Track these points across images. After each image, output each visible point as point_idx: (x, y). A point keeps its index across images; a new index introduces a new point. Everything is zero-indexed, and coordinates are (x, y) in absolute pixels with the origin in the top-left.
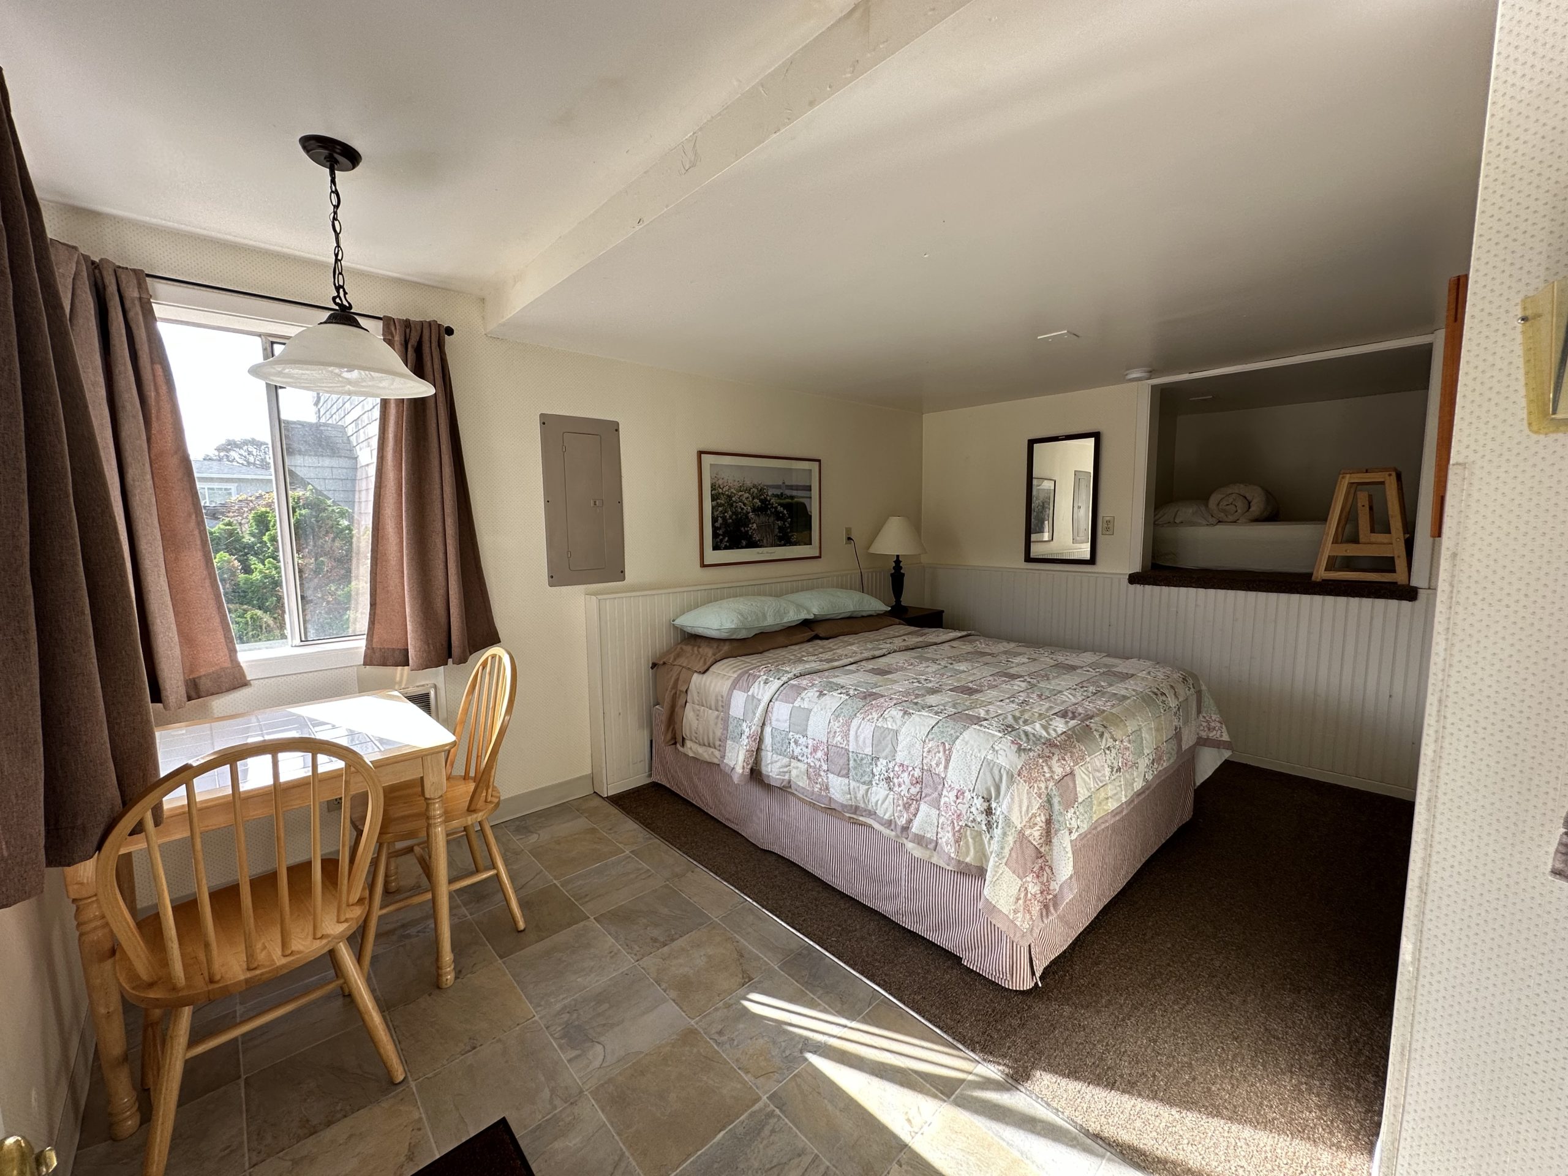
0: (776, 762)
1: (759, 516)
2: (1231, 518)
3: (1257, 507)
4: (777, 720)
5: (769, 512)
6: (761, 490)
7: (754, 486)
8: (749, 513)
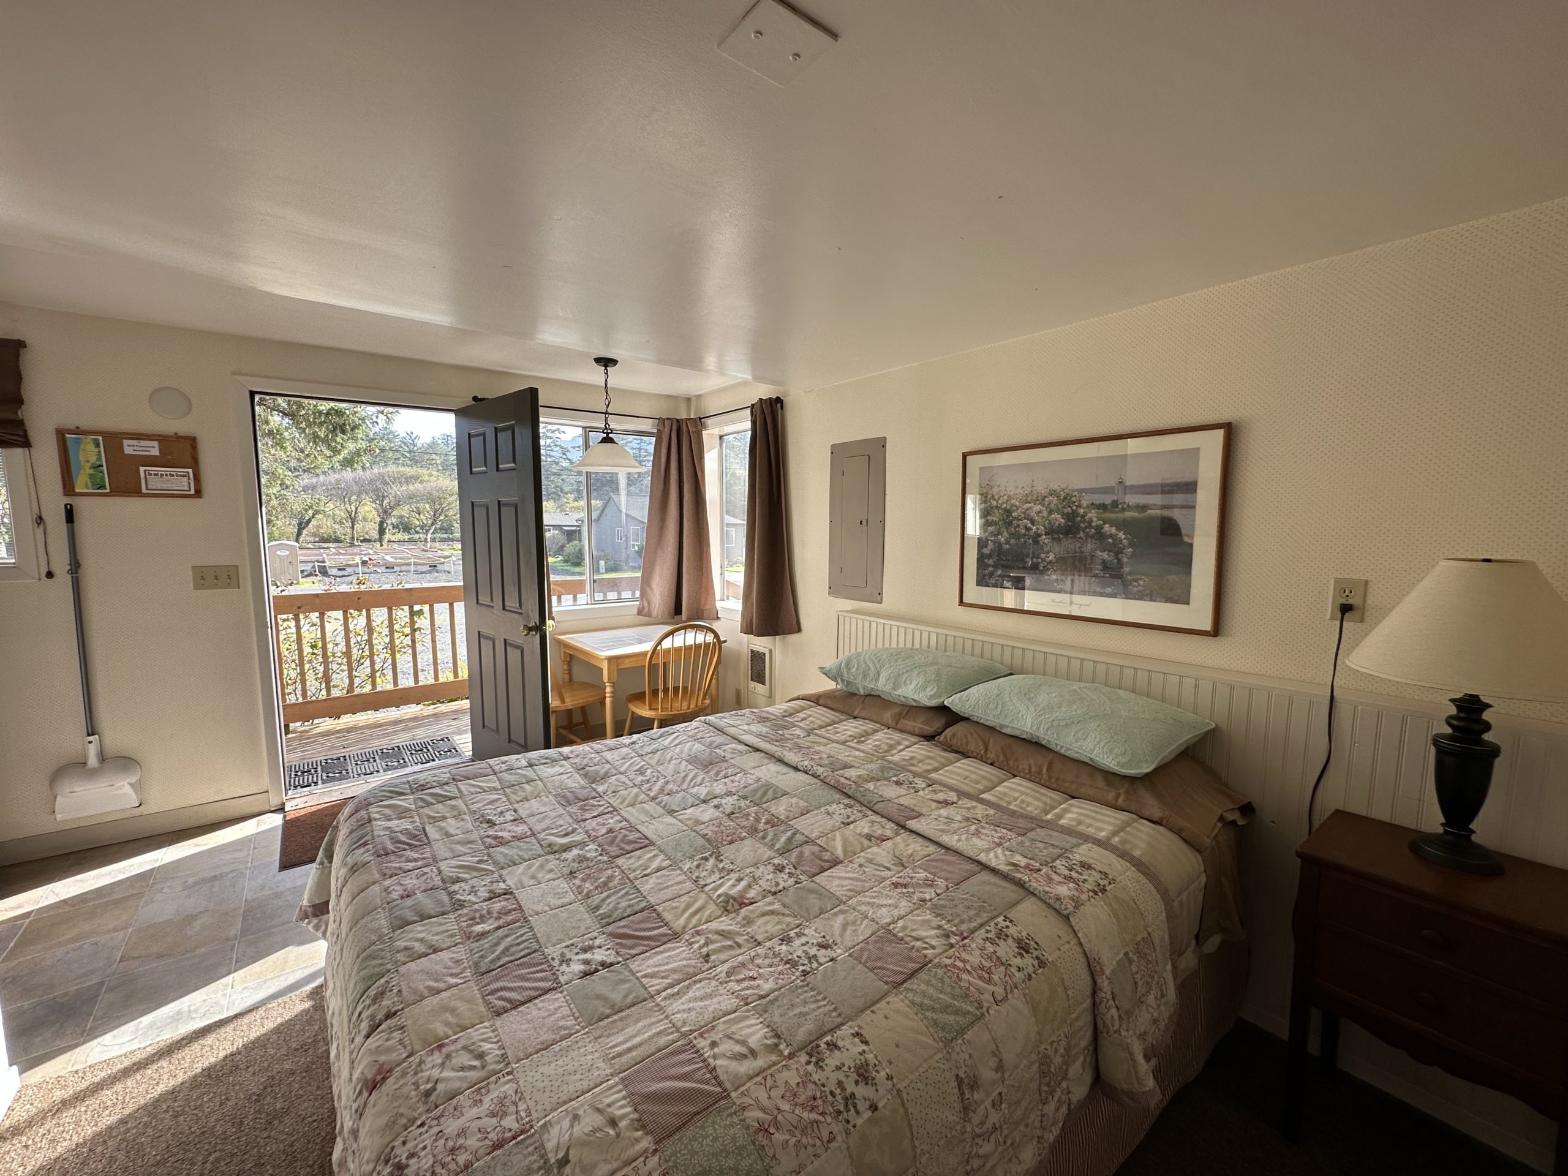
1: (1059, 540)
5: (1082, 534)
6: (1065, 498)
7: (1053, 493)
8: (1040, 535)
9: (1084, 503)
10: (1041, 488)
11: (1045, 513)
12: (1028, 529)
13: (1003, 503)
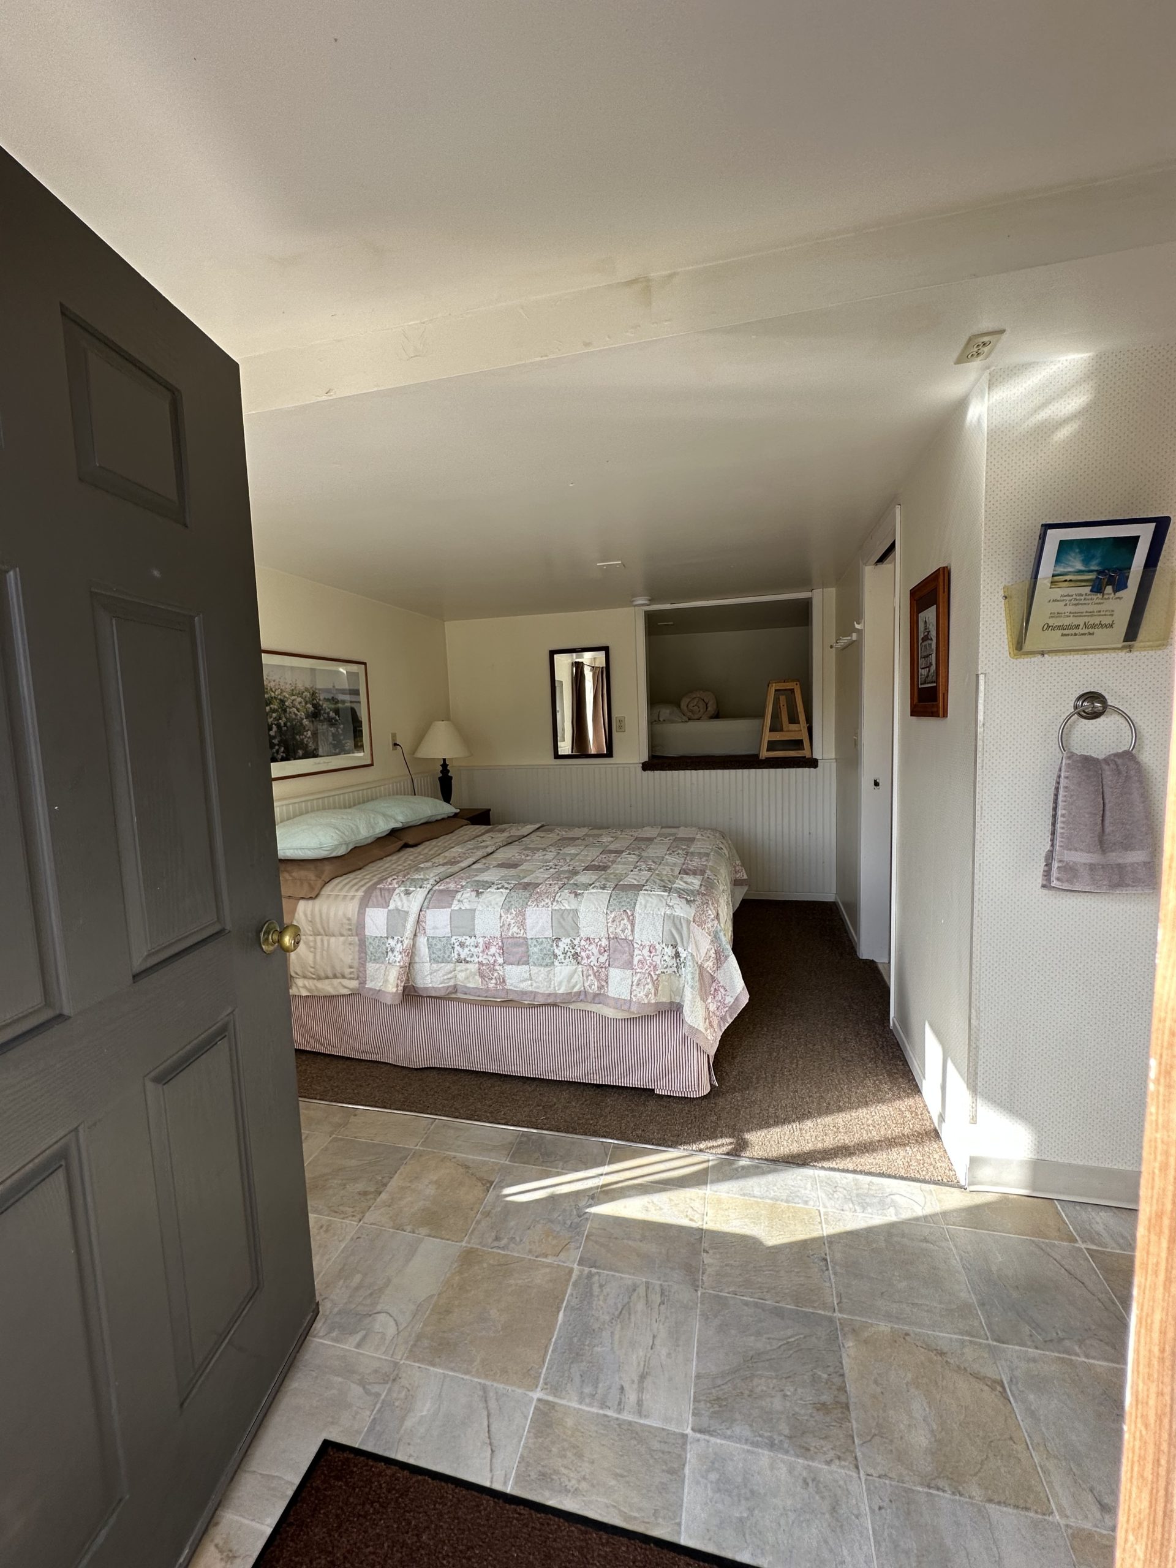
0: (436, 971)
1: (312, 722)
2: (696, 716)
3: (712, 709)
4: (435, 928)
5: (322, 718)
6: (313, 694)
7: (307, 690)
8: (303, 719)
9: (322, 698)
10: (300, 686)
11: (303, 704)
12: (296, 715)
13: (278, 695)
